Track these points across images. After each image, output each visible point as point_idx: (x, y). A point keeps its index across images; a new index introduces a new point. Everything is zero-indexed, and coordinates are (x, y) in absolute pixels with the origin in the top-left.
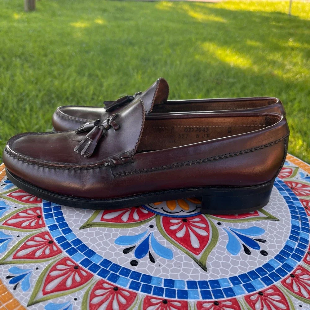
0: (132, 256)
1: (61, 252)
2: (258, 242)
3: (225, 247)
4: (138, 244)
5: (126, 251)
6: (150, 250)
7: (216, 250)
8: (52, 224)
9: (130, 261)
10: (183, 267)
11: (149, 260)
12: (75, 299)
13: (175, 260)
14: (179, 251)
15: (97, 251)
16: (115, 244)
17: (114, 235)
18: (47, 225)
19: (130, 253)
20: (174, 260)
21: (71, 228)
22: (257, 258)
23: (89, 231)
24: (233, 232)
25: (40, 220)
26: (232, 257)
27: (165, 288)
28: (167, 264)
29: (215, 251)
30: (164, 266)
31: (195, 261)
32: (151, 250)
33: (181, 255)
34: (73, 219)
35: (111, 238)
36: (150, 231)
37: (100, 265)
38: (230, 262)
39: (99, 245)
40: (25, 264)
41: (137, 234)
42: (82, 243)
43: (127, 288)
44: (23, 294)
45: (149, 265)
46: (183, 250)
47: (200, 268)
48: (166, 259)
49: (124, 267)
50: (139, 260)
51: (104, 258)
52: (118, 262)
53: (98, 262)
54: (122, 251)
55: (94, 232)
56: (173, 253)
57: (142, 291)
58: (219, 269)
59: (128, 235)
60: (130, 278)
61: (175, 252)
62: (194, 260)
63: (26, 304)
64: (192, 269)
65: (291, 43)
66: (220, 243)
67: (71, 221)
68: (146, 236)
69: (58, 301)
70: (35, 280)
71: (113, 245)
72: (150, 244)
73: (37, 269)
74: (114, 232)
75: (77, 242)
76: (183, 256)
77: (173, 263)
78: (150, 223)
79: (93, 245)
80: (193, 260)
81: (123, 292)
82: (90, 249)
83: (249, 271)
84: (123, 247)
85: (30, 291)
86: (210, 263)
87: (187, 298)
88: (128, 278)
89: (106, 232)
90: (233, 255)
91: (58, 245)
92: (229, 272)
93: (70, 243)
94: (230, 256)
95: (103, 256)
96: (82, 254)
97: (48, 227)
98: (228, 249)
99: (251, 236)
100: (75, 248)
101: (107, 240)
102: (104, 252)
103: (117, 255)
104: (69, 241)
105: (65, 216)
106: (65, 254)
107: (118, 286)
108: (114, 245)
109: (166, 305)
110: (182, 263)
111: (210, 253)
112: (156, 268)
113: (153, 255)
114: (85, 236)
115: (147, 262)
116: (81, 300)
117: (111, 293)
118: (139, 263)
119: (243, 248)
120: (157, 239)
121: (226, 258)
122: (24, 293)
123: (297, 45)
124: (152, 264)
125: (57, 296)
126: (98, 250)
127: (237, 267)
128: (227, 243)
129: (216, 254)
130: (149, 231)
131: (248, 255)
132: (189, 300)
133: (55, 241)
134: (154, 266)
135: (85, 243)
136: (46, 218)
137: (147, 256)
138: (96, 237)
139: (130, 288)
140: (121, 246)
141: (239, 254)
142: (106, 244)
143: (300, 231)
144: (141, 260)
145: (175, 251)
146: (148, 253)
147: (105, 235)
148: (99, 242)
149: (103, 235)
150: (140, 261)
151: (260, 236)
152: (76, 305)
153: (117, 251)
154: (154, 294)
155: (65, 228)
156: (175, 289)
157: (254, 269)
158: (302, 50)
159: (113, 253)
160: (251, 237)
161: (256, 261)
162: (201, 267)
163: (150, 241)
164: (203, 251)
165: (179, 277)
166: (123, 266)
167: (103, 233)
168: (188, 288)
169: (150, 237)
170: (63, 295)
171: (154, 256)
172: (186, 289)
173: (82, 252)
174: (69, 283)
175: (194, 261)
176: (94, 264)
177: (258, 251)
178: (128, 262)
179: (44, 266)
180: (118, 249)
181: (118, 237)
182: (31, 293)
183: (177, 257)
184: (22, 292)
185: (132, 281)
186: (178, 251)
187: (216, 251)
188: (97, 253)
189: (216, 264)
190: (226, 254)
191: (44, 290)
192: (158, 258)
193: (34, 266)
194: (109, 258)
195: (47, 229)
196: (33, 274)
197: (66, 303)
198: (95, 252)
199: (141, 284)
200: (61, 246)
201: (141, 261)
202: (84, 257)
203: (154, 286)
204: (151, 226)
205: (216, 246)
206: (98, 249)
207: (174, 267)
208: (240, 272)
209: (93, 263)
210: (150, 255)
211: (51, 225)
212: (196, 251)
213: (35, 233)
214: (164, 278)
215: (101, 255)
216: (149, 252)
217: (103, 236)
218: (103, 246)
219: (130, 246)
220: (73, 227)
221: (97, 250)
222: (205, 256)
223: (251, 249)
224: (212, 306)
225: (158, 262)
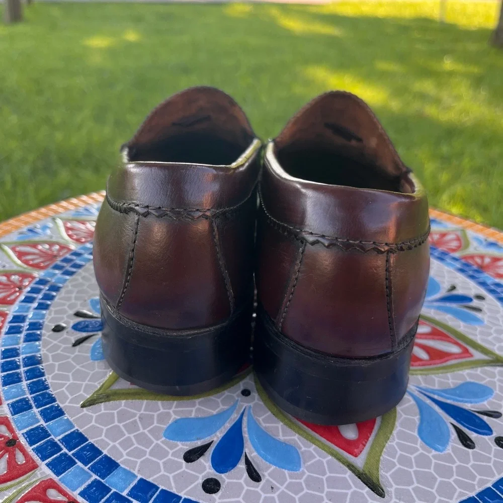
0: (205, 467)
1: (35, 467)
2: (485, 418)
3: (416, 434)
4: (217, 437)
5: (191, 456)
6: (246, 450)
7: (397, 440)
8: (17, 399)
9: (200, 481)
10: (326, 489)
11: (246, 475)
13: (307, 473)
14: (314, 449)
15: (121, 460)
16: (164, 439)
17: (162, 418)
18: (7, 400)
19: (201, 460)
20: (303, 473)
21: (61, 406)
22: (492, 456)
23: (103, 411)
24: (425, 397)
26: (434, 456)
28: (290, 483)
29: (394, 444)
30: (282, 488)
31: (354, 472)
32: (250, 450)
33: (318, 458)
34: (68, 383)
35: (155, 424)
37: (128, 495)
38: (432, 471)
39: (126, 444)
41: (215, 412)
42: (87, 440)
45: (246, 488)
46: (323, 447)
47: (367, 489)
48: (286, 472)
49: (186, 497)
50: (222, 478)
51: (139, 477)
52: (173, 484)
53: (125, 488)
54: (182, 456)
55: (115, 412)
56: (301, 456)
58: (410, 488)
59: (193, 415)
61: (305, 451)
62: (351, 470)
64: (350, 492)
65: (448, 64)
66: (402, 425)
67: (64, 389)
68: (235, 417)
71: (159, 442)
72: (246, 435)
74: (162, 410)
75: (74, 439)
76: (325, 461)
77: (302, 481)
78: (241, 386)
79: (112, 444)
80: (347, 469)
82: (106, 456)
83: (479, 490)
84: (183, 445)
86: (388, 475)
89: (142, 412)
90: (437, 453)
91: (30, 449)
92: (436, 495)
93: (58, 442)
94: (430, 455)
95: (136, 472)
96: (86, 468)
97: (8, 404)
98: (422, 439)
99: (466, 404)
100: (70, 454)
101: (146, 431)
102: (139, 461)
103: (171, 467)
104: (56, 436)
105: (50, 376)
106: (44, 473)
108: (162, 442)
110: (324, 478)
111: (384, 450)
112: (263, 495)
113: (255, 463)
114: (93, 423)
115: (242, 481)
118: (223, 486)
119: (454, 435)
120: (261, 422)
121: (423, 461)
123: (459, 67)
124: (253, 487)
126: (125, 457)
127: (451, 480)
128: (418, 422)
129: (399, 452)
130: (242, 403)
131: (470, 451)
133: (23, 441)
134: (258, 490)
135: (97, 442)
136: (5, 384)
137: (242, 466)
138: (121, 425)
140: (179, 443)
141: (449, 450)
142: (142, 439)
144: (228, 478)
145: (303, 449)
146: (243, 460)
147: (140, 418)
148: (127, 435)
149: (137, 418)
150: (225, 479)
151: (485, 403)
153: (170, 457)
155: (48, 406)
157: (489, 485)
159: (161, 462)
160: (468, 406)
161: (491, 464)
162: (369, 487)
163: (245, 429)
164: (369, 445)
166: (185, 494)
167: (135, 415)
169: (245, 419)
171: (258, 466)
173: (86, 464)
175: (349, 472)
176: (115, 493)
177: (489, 440)
178: (196, 483)
180: (171, 452)
181: (170, 422)
183: (312, 464)
186: (311, 449)
187: (398, 444)
188: (122, 466)
189: (402, 477)
190: (421, 451)
192: (267, 471)
194: (150, 477)
195: (4, 410)
198: (118, 461)
200: (38, 451)
201: (227, 481)
202: (91, 476)
204: (246, 393)
205: (395, 432)
206: (124, 453)
207: (306, 491)
208: (461, 494)
209: (112, 492)
210: (248, 463)
211: (14, 400)
212: (351, 447)
215: (132, 471)
216: (244, 454)
217: (135, 421)
218: (136, 445)
219: (199, 443)
220: (67, 404)
221: (122, 456)
222: (375, 459)
223: (473, 435)
225: (268, 481)
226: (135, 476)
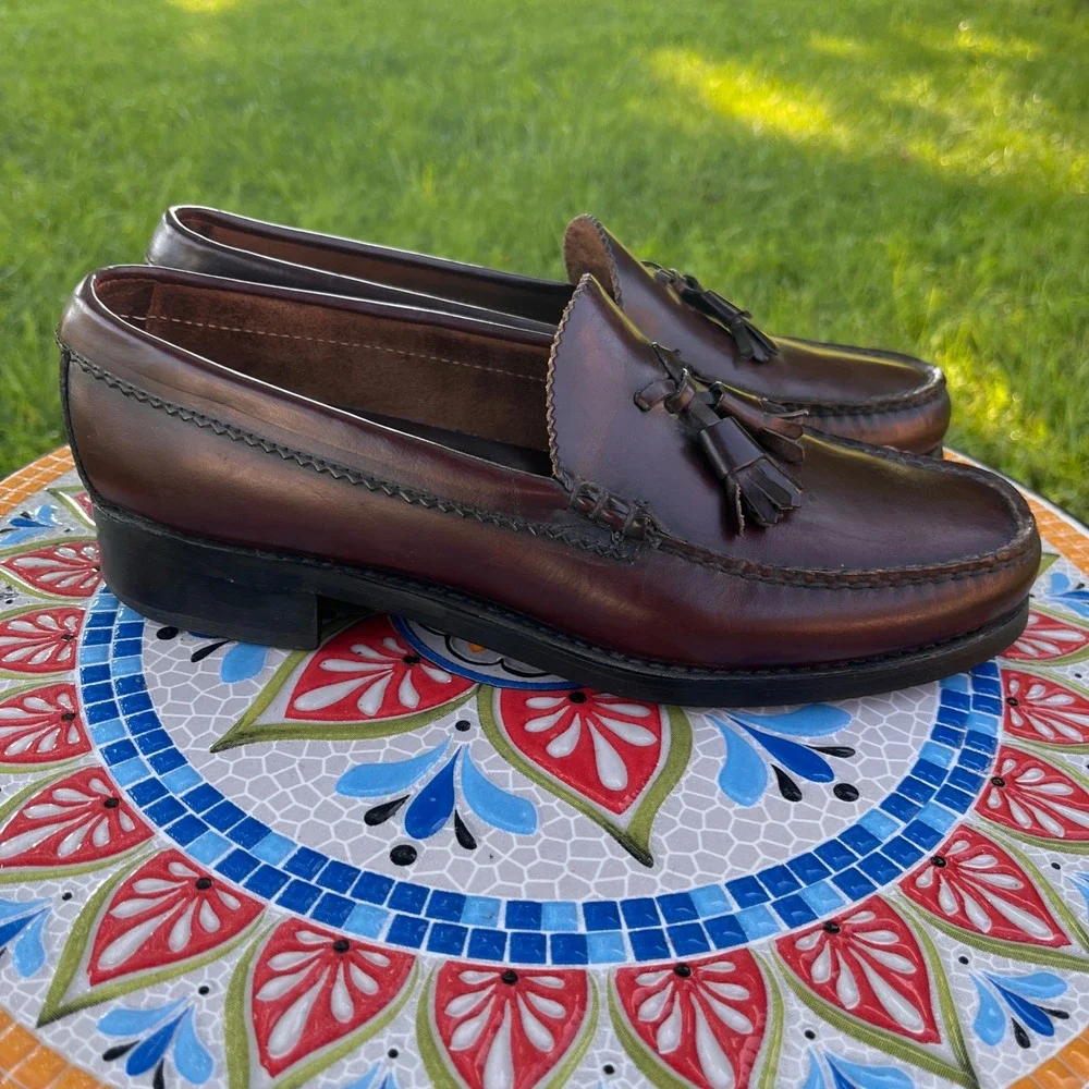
0: (396, 831)
1: (149, 834)
2: (827, 758)
3: (715, 781)
4: (415, 788)
5: (376, 817)
6: (457, 807)
7: (684, 791)
8: (114, 742)
9: (388, 850)
10: (569, 858)
11: (454, 840)
12: (204, 991)
13: (544, 837)
14: (559, 805)
15: (274, 823)
16: (336, 793)
17: (334, 765)
18: (98, 743)
19: (391, 821)
20: (539, 836)
21: (181, 750)
22: (824, 811)
23: (244, 757)
24: (741, 729)
25: (73, 729)
26: (736, 812)
27: (509, 931)
28: (517, 850)
29: (679, 796)
30: (506, 857)
31: (612, 834)
32: (463, 807)
33: (563, 816)
34: (190, 717)
35: (324, 773)
36: (460, 741)
37: (284, 868)
38: (729, 832)
39: (280, 802)
40: (23, 886)
41: (414, 755)
42: (223, 798)
43: (381, 941)
44: (22, 987)
45: (453, 857)
46: (572, 801)
47: (629, 856)
48: (513, 835)
49: (367, 870)
50: (419, 845)
51: (300, 845)
52: (348, 855)
53: (280, 860)
54: (363, 817)
55: (263, 758)
56: (537, 813)
57: (431, 948)
58: (692, 855)
59: (380, 761)
60: (390, 906)
61: (544, 807)
62: (608, 831)
63: (35, 1020)
64: (603, 861)
65: (965, 38)
66: (695, 769)
67: (183, 726)
68: (444, 760)
69: (146, 1000)
70: (60, 935)
71: (329, 799)
72: (458, 786)
73: (67, 897)
74: (334, 754)
75: (206, 795)
76: (572, 820)
77: (536, 847)
78: (457, 716)
79: (259, 802)
80: (604, 831)
81: (367, 955)
82: (251, 819)
83: (792, 856)
84: (364, 802)
85: (45, 973)
86: (663, 838)
87: (585, 962)
88: (384, 907)
89: (303, 757)
90: (742, 807)
91: (140, 811)
92: (729, 863)
93: (181, 801)
94: (731, 811)
95: (295, 840)
96: (223, 835)
97: (101, 750)
98: (723, 787)
99: (803, 738)
100: (199, 816)
101: (309, 784)
102: (299, 825)
103: (343, 831)
104: (176, 792)
105: (161, 708)
106: (163, 842)
107: (350, 935)
108: (334, 798)
109: (513, 988)
110: (568, 843)
111: (663, 804)
112: (477, 866)
113: (470, 824)
114: (230, 774)
115: (448, 848)
116: (223, 991)
117: (326, 961)
118: (421, 855)
119: (774, 781)
120: (483, 767)
121: (718, 819)
122: (23, 981)
123: (987, 44)
124: (464, 855)
125: (139, 986)
126: (279, 819)
127: (754, 844)
128: (722, 765)
129: (685, 806)
130: (455, 742)
131: (793, 804)
132: (590, 967)
133: (127, 798)
134: (471, 859)
135: (237, 800)
136: (92, 721)
137: (449, 828)
138: (272, 776)
139: (390, 939)
140: (358, 799)
141: (761, 803)
142: (305, 795)
143: (968, 709)
144: (428, 844)
145: (542, 803)
146: (451, 819)
147: (300, 765)
148: (281, 790)
149: (296, 765)
150: (423, 846)
151: (833, 735)
152: (205, 1010)
153: (344, 818)
154: (471, 954)
155: (160, 751)
156: (542, 932)
157: (811, 850)
158: (1003, 63)
159: (331, 826)
160: (805, 741)
161: (820, 822)
162: (632, 854)
163: (457, 777)
164: (640, 797)
165: (557, 892)
166: (366, 866)
167: (293, 761)
168: (589, 927)
169: (459, 763)
170: (160, 979)
171: (472, 827)
172: (582, 929)
173: (222, 830)
174: (180, 937)
175: (607, 835)
176: (265, 866)
177: (825, 789)
178: (381, 853)
179: (92, 887)
180: (346, 811)
181: (346, 770)
182: (49, 980)
183: (550, 826)
184: (16, 980)
185: (398, 916)
186: (554, 804)
187: (685, 795)
188: (274, 831)
189: (683, 841)
190: (718, 805)
191: (92, 967)
192: (485, 835)
193: (56, 889)
194: (315, 845)
195: (97, 758)
196: (52, 916)
197: (173, 1006)
198: (269, 826)
199: (427, 923)
200: (151, 813)
201: (427, 848)
202: (231, 845)
203: (471, 927)
204: (463, 726)
205: (683, 780)
206: (277, 814)
207: (539, 859)
208: (765, 862)
209: (261, 865)
210: (459, 824)
211: (110, 743)
212: (614, 800)
213: (55, 777)
214: (504, 900)
215: (289, 837)
216: (453, 813)
217: (294, 770)
218: (295, 803)
219: (388, 799)
220: (189, 747)
221: (274, 817)
222: (647, 816)
223: (802, 782)
224: (669, 979)
225: (486, 847)
226: (294, 845)
